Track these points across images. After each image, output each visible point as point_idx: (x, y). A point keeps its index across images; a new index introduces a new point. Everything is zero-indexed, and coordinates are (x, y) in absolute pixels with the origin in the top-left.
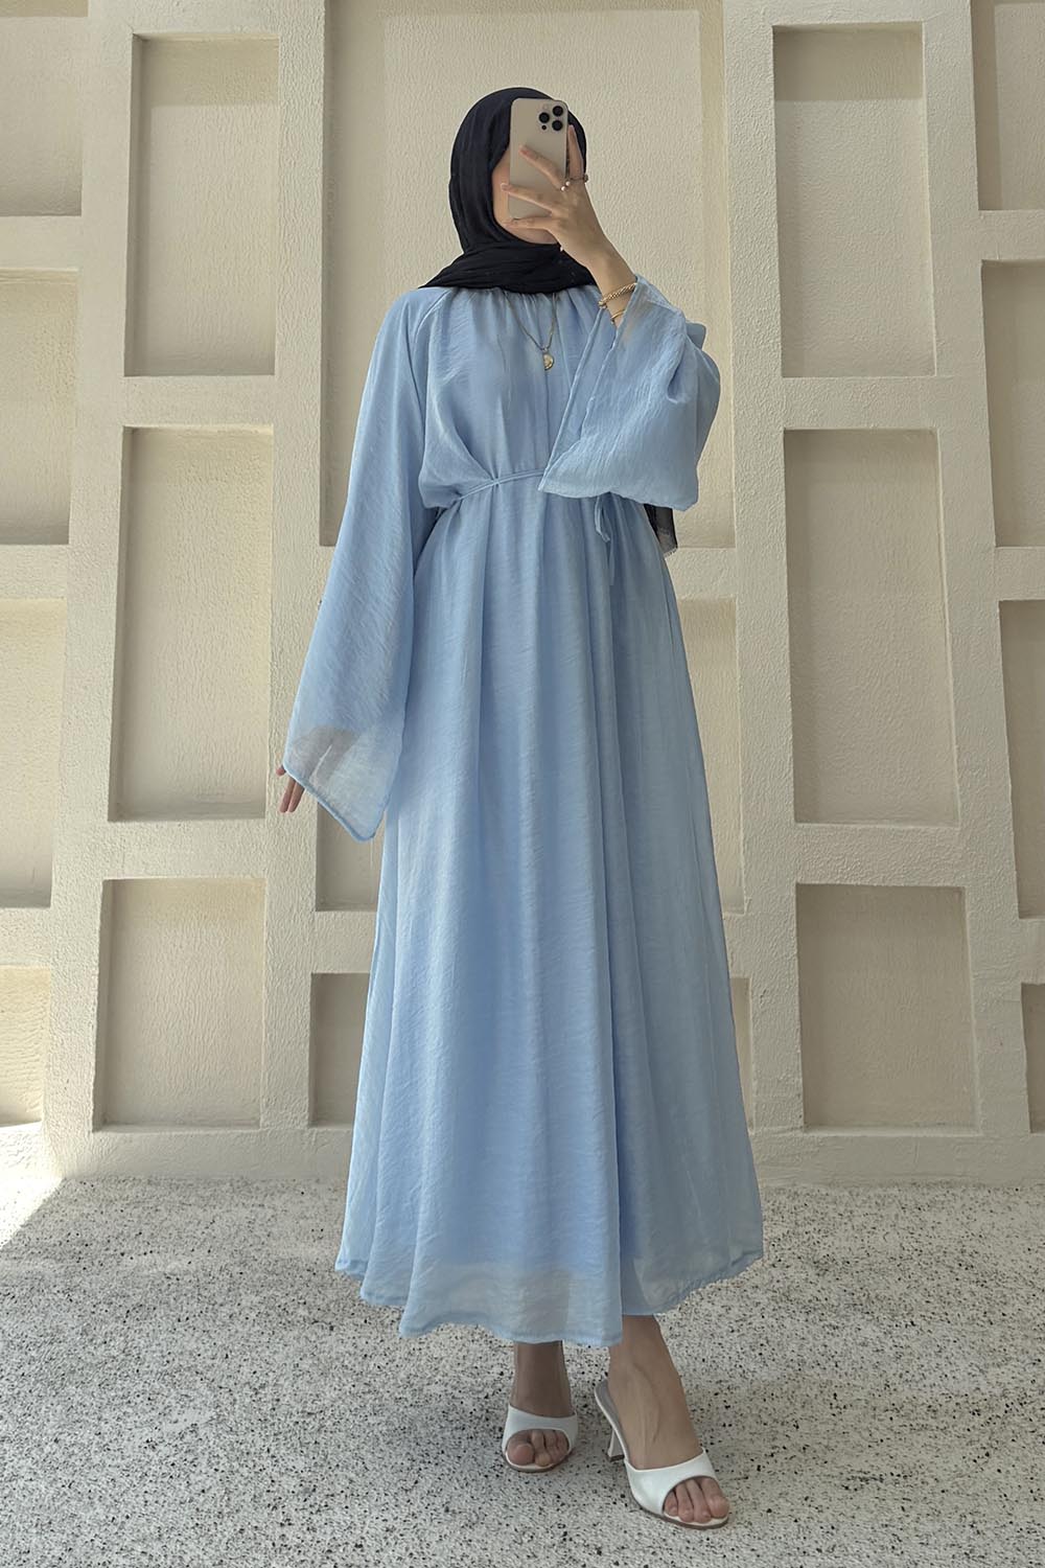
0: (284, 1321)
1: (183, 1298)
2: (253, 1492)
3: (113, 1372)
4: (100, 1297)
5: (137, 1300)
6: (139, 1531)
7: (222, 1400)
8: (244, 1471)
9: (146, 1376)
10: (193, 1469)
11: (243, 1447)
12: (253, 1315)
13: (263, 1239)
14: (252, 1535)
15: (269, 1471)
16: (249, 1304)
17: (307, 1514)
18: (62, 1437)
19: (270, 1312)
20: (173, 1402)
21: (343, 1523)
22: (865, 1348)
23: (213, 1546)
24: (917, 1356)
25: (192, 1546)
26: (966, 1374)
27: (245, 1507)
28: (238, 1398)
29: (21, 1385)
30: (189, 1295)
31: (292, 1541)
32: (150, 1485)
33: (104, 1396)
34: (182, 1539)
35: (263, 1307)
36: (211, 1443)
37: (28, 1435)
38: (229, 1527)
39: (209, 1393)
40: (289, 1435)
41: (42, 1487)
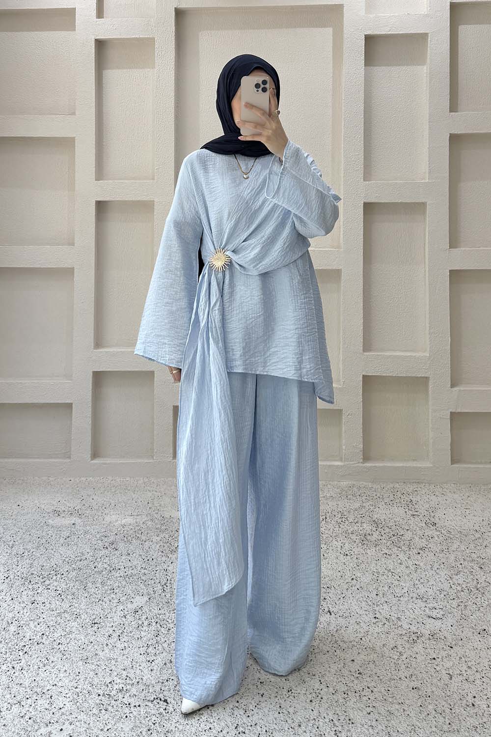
1: (129, 538)
3: (106, 576)
4: (98, 537)
5: (112, 539)
6: (124, 663)
7: (150, 591)
9: (119, 579)
11: (161, 616)
12: (158, 546)
13: (158, 508)
16: (156, 541)
18: (88, 611)
19: (165, 545)
22: (402, 566)
24: (424, 570)
25: (146, 671)
26: (444, 579)
29: (70, 582)
30: (132, 536)
32: (126, 637)
33: (103, 589)
34: (141, 668)
35: (162, 542)
36: (148, 614)
37: (75, 609)
39: (144, 587)
41: (82, 637)
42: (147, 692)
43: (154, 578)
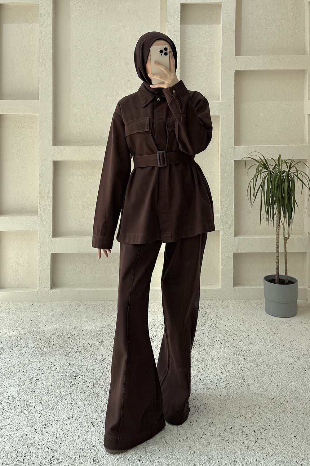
0: (40, 353)
2: (27, 420)
7: (21, 383)
8: (25, 411)
10: (10, 411)
11: (25, 401)
14: (25, 438)
15: (32, 411)
17: (41, 428)
20: (7, 384)
21: (51, 432)
23: (13, 443)
27: (24, 426)
28: (25, 383)
31: (36, 440)
34: (5, 440)
38: (19, 435)
39: (18, 381)
40: (39, 396)
42: (6, 457)
43: (26, 374)
